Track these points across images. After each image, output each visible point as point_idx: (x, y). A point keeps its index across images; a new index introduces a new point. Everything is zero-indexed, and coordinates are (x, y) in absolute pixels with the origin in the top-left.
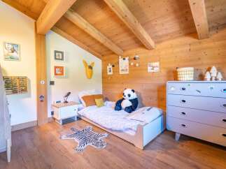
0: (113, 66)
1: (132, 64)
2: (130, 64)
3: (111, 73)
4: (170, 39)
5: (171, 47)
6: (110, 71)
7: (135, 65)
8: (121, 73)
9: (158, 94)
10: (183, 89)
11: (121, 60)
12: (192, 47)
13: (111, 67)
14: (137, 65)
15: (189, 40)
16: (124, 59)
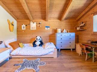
0: (26, 25)
1: (38, 26)
2: (37, 26)
3: (25, 29)
4: (53, 19)
5: (54, 22)
6: (24, 28)
7: (40, 26)
8: (31, 29)
9: (49, 38)
10: (61, 35)
11: (31, 23)
12: (59, 23)
13: (25, 26)
14: (41, 26)
15: (58, 21)
16: (34, 23)
